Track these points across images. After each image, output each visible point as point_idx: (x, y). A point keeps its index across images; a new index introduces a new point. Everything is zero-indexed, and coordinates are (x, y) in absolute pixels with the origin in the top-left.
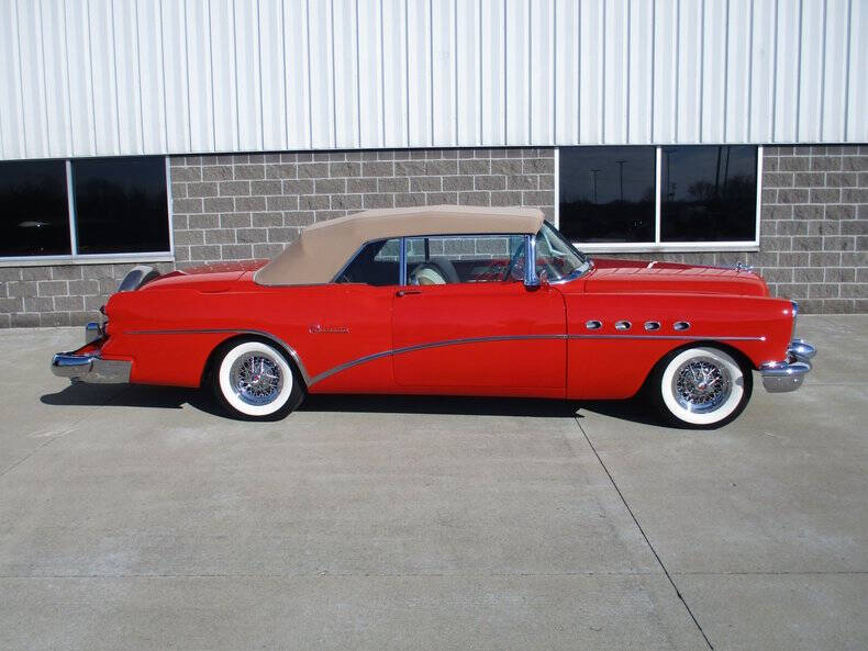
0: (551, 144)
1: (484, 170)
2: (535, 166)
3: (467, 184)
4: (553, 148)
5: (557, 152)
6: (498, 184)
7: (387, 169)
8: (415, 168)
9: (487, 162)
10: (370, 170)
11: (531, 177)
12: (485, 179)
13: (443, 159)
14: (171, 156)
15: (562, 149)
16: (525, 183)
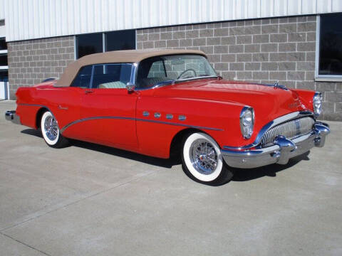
0: (314, 13)
1: (274, 31)
2: (304, 27)
3: (266, 39)
4: (315, 15)
5: (318, 18)
6: (282, 38)
7: (225, 32)
8: (239, 31)
9: (277, 26)
10: (217, 33)
11: (302, 34)
12: (276, 36)
13: (253, 25)
14: (138, 29)
15: (322, 16)
16: (298, 38)
